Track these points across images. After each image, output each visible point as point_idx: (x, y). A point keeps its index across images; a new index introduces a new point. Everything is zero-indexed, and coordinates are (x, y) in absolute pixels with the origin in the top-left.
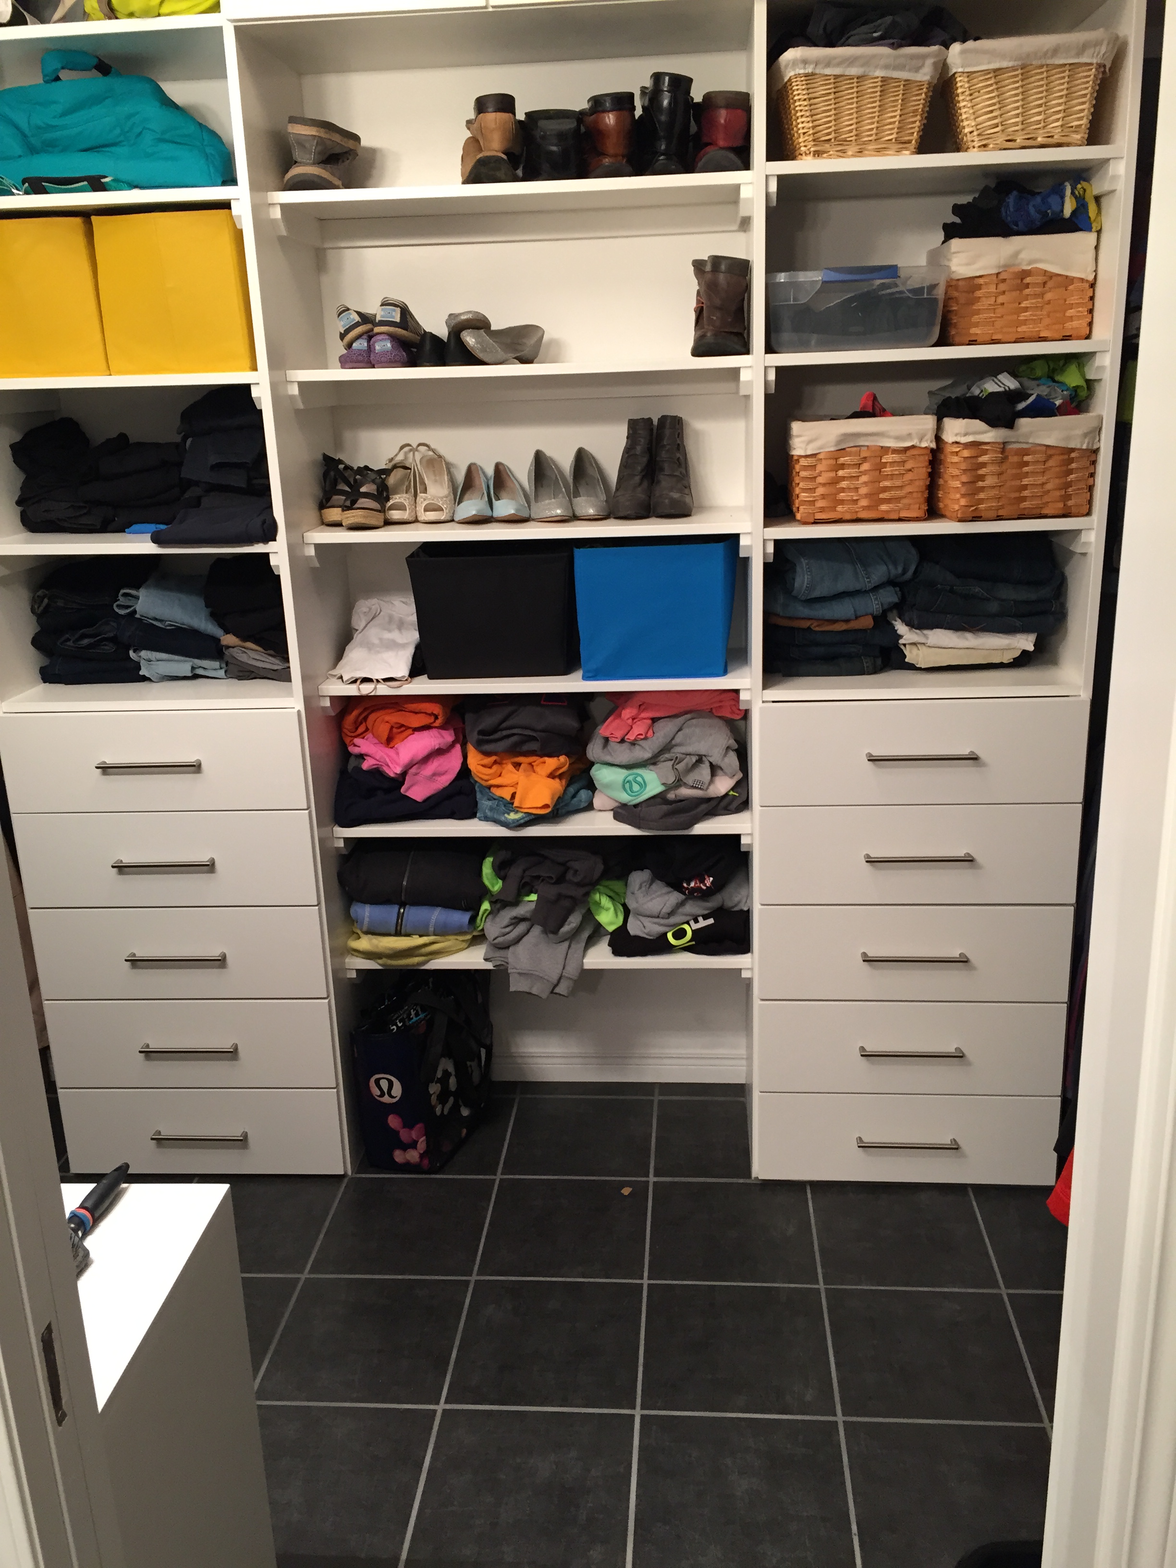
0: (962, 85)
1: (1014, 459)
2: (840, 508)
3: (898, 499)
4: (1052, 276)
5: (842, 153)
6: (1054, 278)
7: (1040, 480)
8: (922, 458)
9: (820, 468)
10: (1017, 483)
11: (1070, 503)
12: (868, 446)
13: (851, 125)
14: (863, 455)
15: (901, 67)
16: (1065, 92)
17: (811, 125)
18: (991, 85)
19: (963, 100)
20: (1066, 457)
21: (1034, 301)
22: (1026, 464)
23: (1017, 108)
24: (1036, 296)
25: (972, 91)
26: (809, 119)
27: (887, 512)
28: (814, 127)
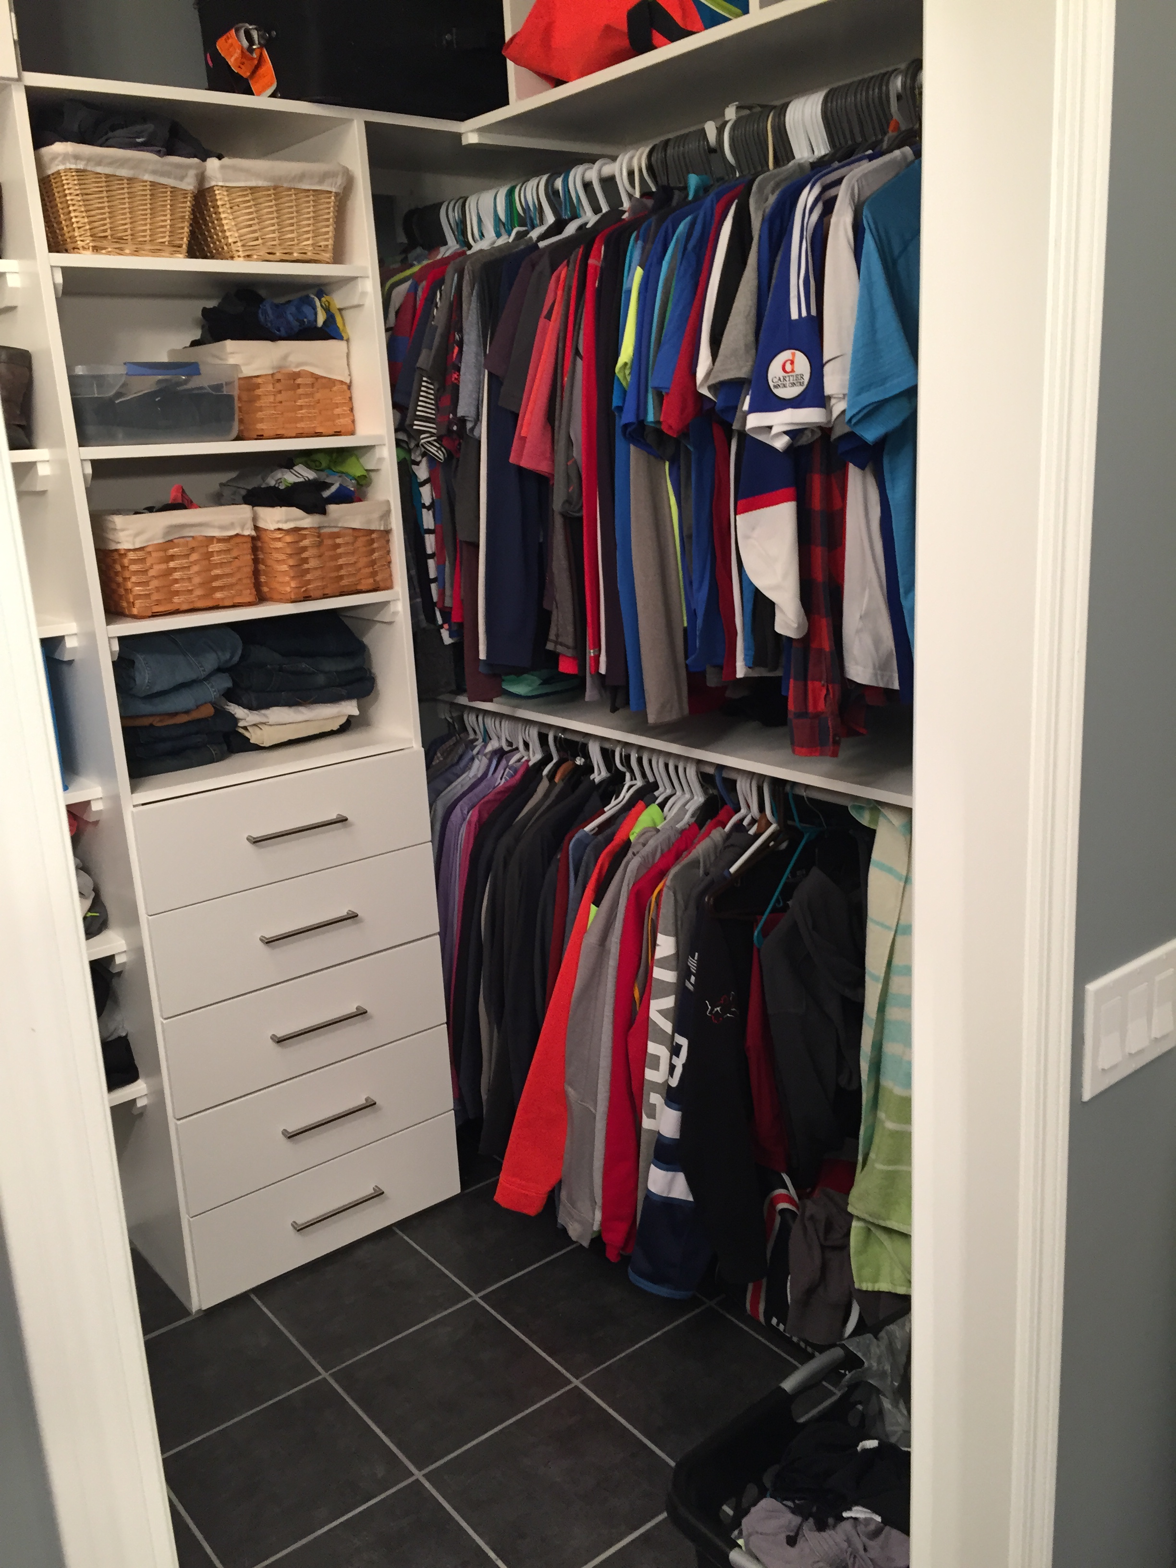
0: (221, 197)
1: (328, 542)
2: (176, 599)
3: (230, 586)
4: (317, 378)
5: (120, 251)
6: (319, 380)
7: (352, 559)
8: (245, 545)
9: (149, 561)
10: (333, 564)
11: (378, 578)
12: (193, 537)
13: (125, 224)
14: (191, 546)
15: (167, 174)
16: (312, 214)
17: (86, 220)
18: (249, 201)
19: (224, 212)
20: (368, 538)
21: (306, 400)
22: (338, 546)
23: (273, 225)
24: (307, 395)
25: (232, 205)
26: (84, 214)
27: (223, 599)
28: (90, 223)
